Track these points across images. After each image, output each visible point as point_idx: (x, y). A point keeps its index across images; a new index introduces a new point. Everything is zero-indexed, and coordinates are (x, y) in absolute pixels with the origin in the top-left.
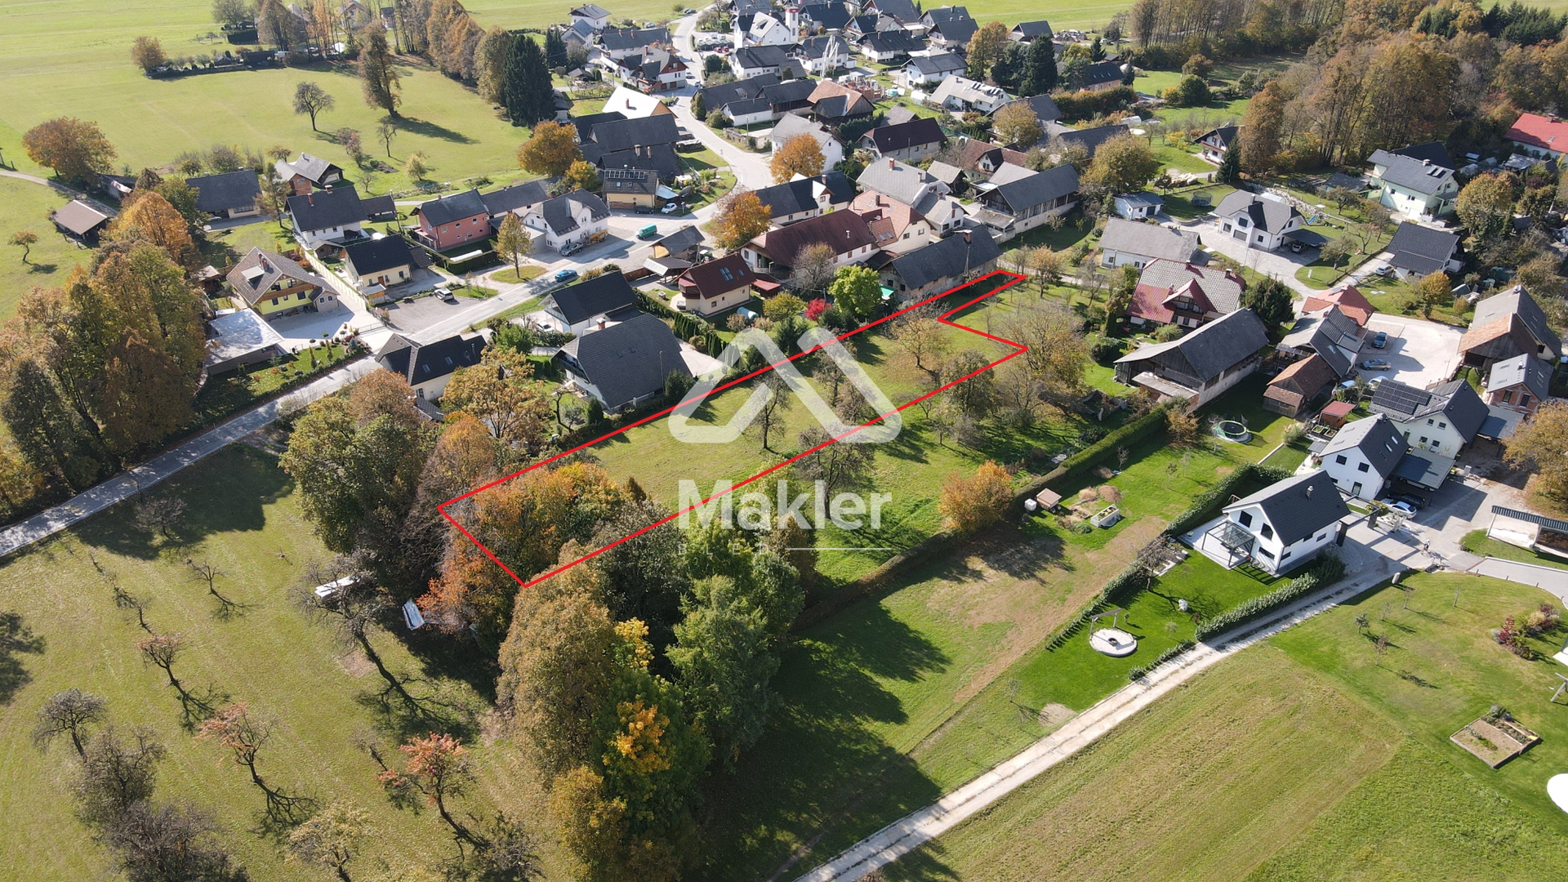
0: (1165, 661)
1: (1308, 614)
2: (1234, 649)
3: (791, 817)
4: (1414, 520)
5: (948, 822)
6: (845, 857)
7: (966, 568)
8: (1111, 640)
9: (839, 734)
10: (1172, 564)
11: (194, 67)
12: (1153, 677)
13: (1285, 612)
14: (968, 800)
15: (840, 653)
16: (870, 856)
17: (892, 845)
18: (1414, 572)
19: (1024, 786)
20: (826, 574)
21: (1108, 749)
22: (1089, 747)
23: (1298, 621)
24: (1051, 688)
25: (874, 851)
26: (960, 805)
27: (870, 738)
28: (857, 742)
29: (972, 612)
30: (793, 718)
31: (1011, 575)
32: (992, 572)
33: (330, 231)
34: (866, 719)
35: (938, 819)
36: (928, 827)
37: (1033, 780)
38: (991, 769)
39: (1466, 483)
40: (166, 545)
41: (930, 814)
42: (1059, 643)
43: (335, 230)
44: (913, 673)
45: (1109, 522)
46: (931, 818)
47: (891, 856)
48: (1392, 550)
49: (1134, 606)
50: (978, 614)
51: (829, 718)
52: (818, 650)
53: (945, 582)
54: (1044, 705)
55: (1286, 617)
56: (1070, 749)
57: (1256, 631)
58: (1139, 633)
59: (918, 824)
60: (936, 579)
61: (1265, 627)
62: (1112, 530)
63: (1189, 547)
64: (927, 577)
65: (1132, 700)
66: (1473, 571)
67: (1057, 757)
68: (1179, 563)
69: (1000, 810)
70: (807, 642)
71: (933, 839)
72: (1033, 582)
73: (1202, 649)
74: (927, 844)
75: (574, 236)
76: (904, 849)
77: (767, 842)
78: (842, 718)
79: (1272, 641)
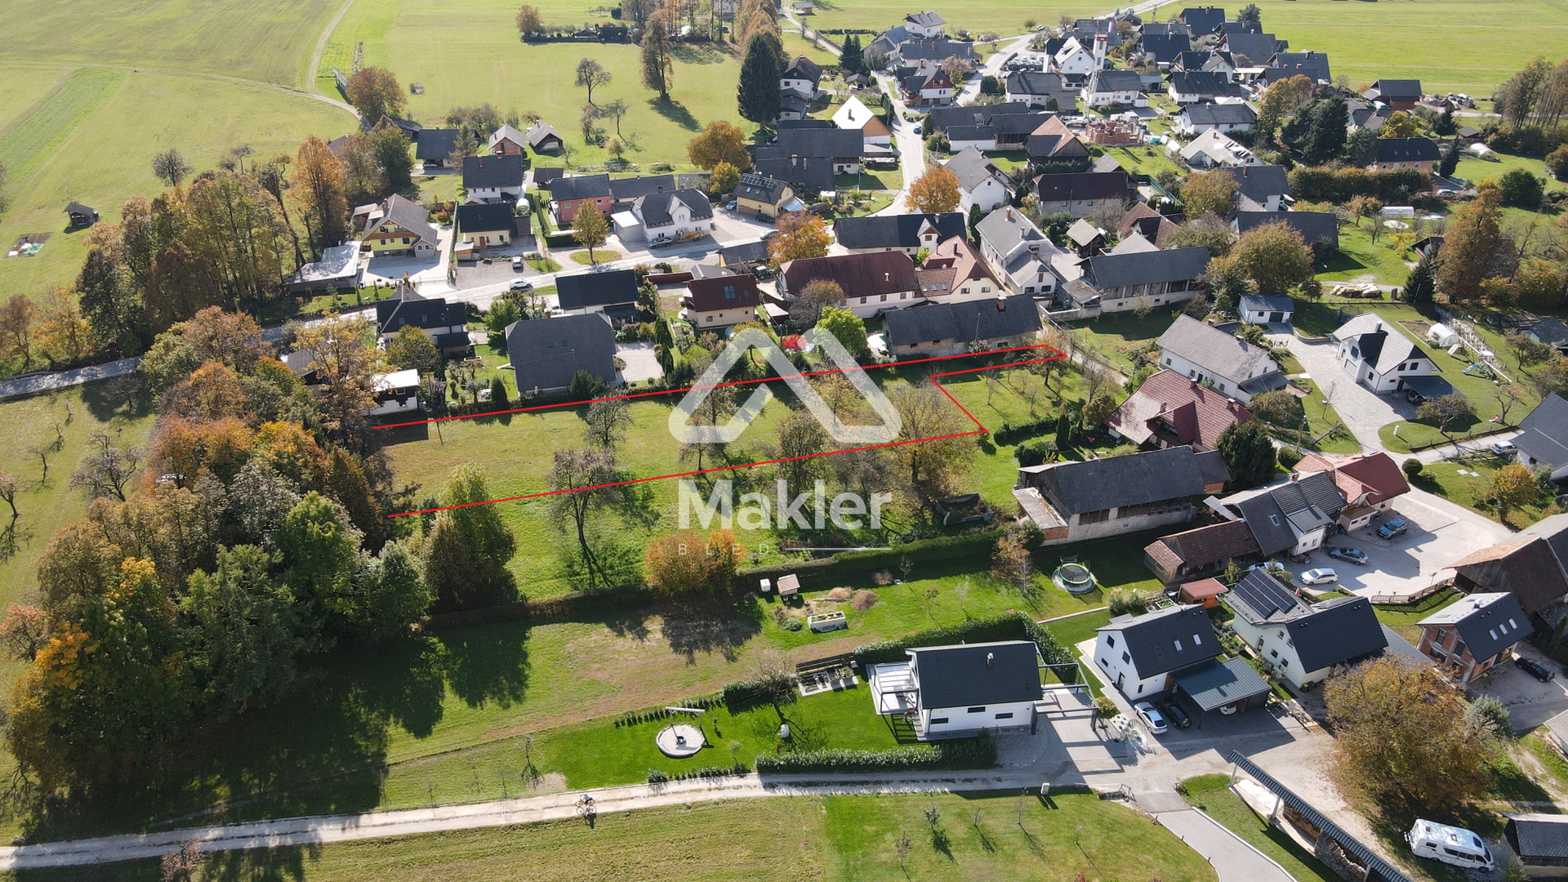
0: (702, 776)
1: (907, 789)
2: (782, 792)
3: (245, 777)
4: (1158, 737)
5: (352, 835)
6: (243, 827)
7: (641, 623)
8: (679, 738)
9: (363, 728)
10: (829, 687)
11: (559, 35)
12: (672, 786)
13: (883, 777)
14: (385, 825)
15: (446, 658)
16: (259, 835)
17: (286, 834)
18: (1086, 790)
19: (441, 833)
20: (519, 588)
21: (551, 834)
22: (536, 824)
23: (885, 791)
24: (573, 759)
25: (267, 832)
26: (374, 826)
27: (381, 740)
28: (367, 738)
29: (596, 666)
30: (347, 699)
31: (672, 645)
32: (659, 635)
33: (488, 190)
34: (396, 723)
35: (344, 829)
36: (329, 832)
37: (454, 832)
38: (435, 807)
39: (1283, 721)
40: (124, 414)
41: (343, 823)
42: (633, 721)
43: (493, 190)
44: (481, 699)
45: (824, 628)
46: (340, 826)
47: (273, 843)
48: (1090, 760)
49: (744, 716)
50: (599, 669)
51: (372, 709)
52: (434, 651)
53: (607, 630)
54: (551, 771)
55: (878, 783)
56: (518, 819)
57: (828, 784)
58: (715, 740)
59: (325, 827)
60: (603, 625)
61: (843, 784)
62: (821, 636)
63: (866, 678)
64: (597, 621)
65: (626, 799)
66: (1154, 816)
67: (502, 821)
68: (838, 690)
69: (401, 844)
70: (435, 640)
71: (320, 844)
72: (684, 658)
73: (754, 779)
74: (311, 846)
75: (669, 231)
76: (289, 841)
77: (207, 790)
78: (381, 714)
79: (831, 799)
